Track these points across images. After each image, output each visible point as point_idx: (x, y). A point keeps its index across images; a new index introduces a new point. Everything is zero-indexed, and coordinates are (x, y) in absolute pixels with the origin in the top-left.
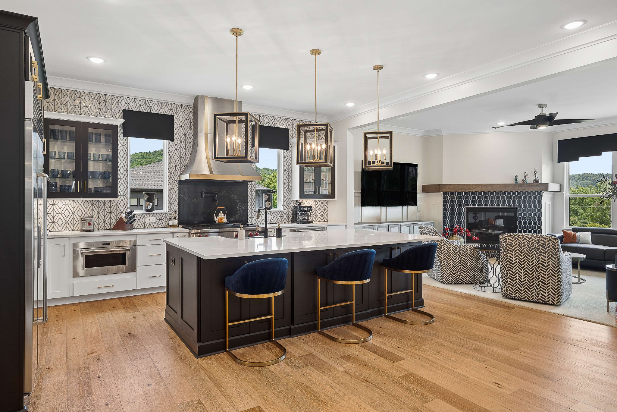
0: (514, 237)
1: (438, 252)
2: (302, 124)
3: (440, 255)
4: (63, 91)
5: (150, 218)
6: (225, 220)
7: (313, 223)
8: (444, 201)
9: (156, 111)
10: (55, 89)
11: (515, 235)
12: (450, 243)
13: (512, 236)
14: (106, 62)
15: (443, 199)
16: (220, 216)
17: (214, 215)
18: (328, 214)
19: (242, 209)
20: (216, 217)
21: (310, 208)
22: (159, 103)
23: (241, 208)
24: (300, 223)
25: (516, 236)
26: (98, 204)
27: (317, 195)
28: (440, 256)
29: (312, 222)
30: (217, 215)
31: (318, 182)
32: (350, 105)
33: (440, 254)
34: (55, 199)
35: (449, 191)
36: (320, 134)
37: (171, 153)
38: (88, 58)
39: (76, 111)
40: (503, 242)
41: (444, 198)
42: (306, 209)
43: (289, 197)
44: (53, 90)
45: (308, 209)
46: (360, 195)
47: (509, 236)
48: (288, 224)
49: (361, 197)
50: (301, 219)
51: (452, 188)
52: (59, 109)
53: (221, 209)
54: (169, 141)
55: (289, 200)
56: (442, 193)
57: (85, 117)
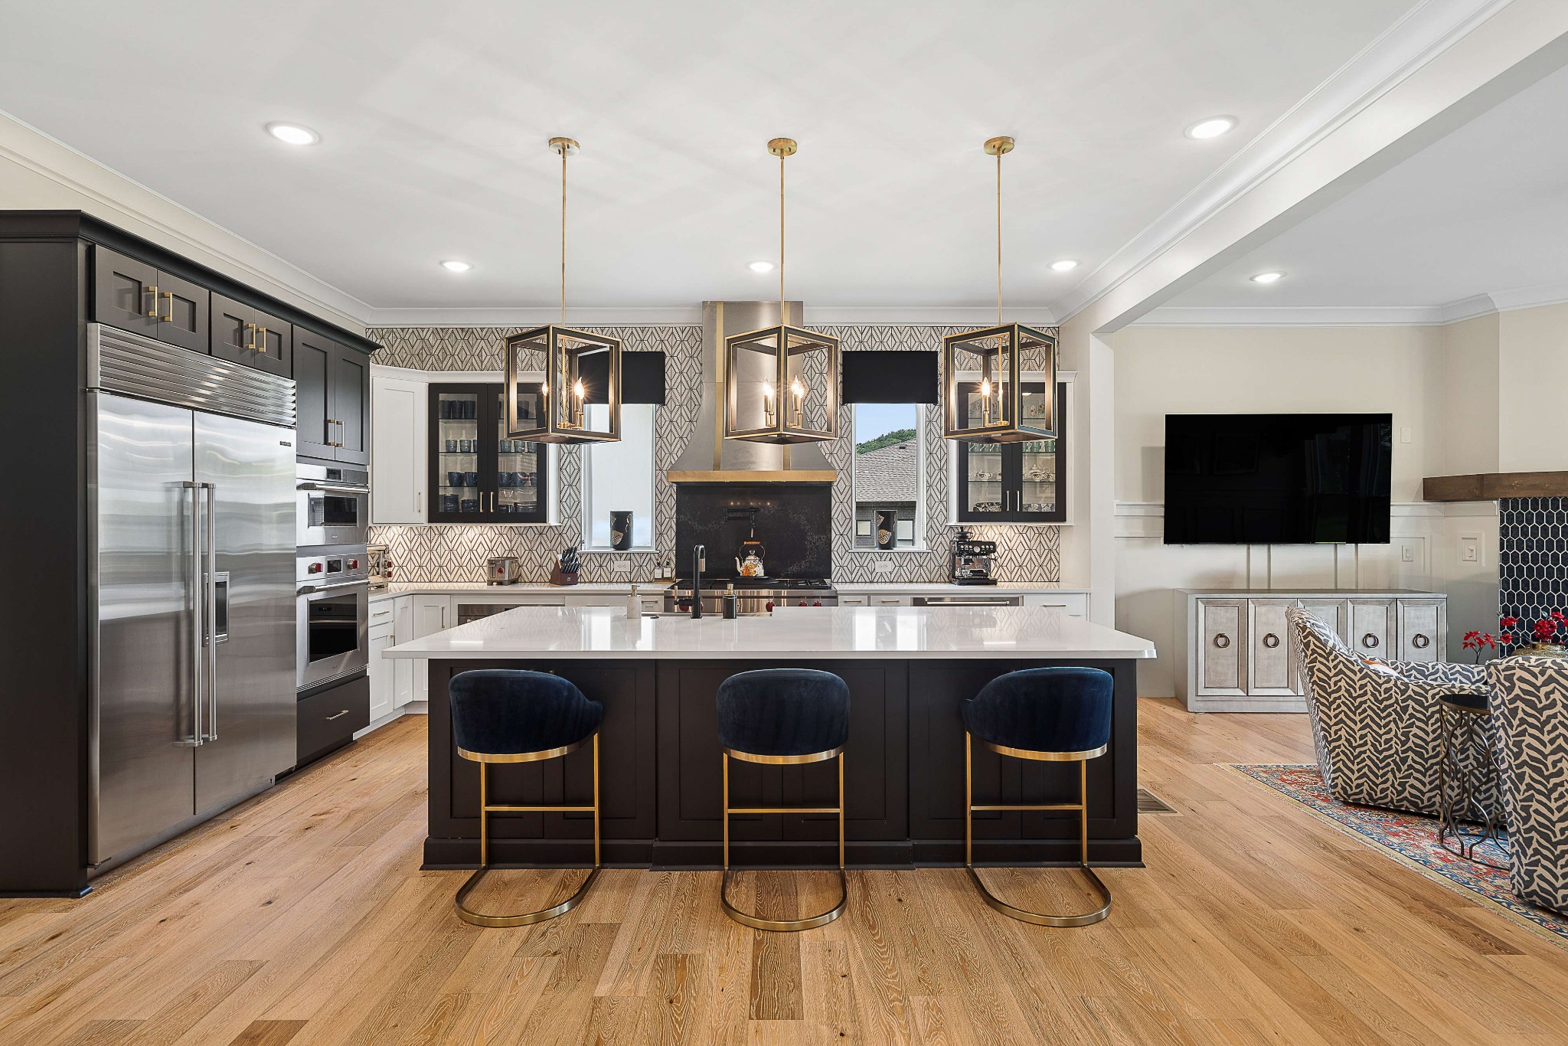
0: (1543, 673)
1: (1316, 696)
2: (958, 334)
3: (1322, 707)
4: (475, 331)
5: (623, 563)
6: (759, 571)
7: (998, 583)
8: (1504, 531)
9: (632, 347)
10: (462, 329)
11: (1549, 664)
12: (1365, 671)
13: (1536, 670)
14: (474, 267)
15: (1502, 522)
16: (747, 562)
17: (736, 558)
18: (1059, 562)
19: (817, 547)
20: (741, 565)
21: (987, 547)
22: (638, 329)
23: (815, 543)
24: (960, 584)
25: (1549, 672)
26: (531, 534)
27: (1011, 512)
28: (1322, 711)
29: (994, 582)
30: (743, 560)
31: (1012, 479)
32: (1064, 267)
33: (1323, 704)
34: (464, 525)
35: (1523, 494)
36: (1036, 353)
37: (661, 428)
38: (441, 263)
39: (495, 365)
40: (1500, 690)
41: (1506, 519)
42: (977, 550)
43: (941, 518)
44: (460, 331)
45: (981, 548)
46: (1161, 512)
47: (1522, 667)
48: (939, 584)
49: (1166, 517)
50: (967, 573)
51: (1533, 487)
52: (469, 364)
53: (752, 547)
54: (658, 406)
55: (941, 526)
56: (1495, 502)
57: (525, 374)
